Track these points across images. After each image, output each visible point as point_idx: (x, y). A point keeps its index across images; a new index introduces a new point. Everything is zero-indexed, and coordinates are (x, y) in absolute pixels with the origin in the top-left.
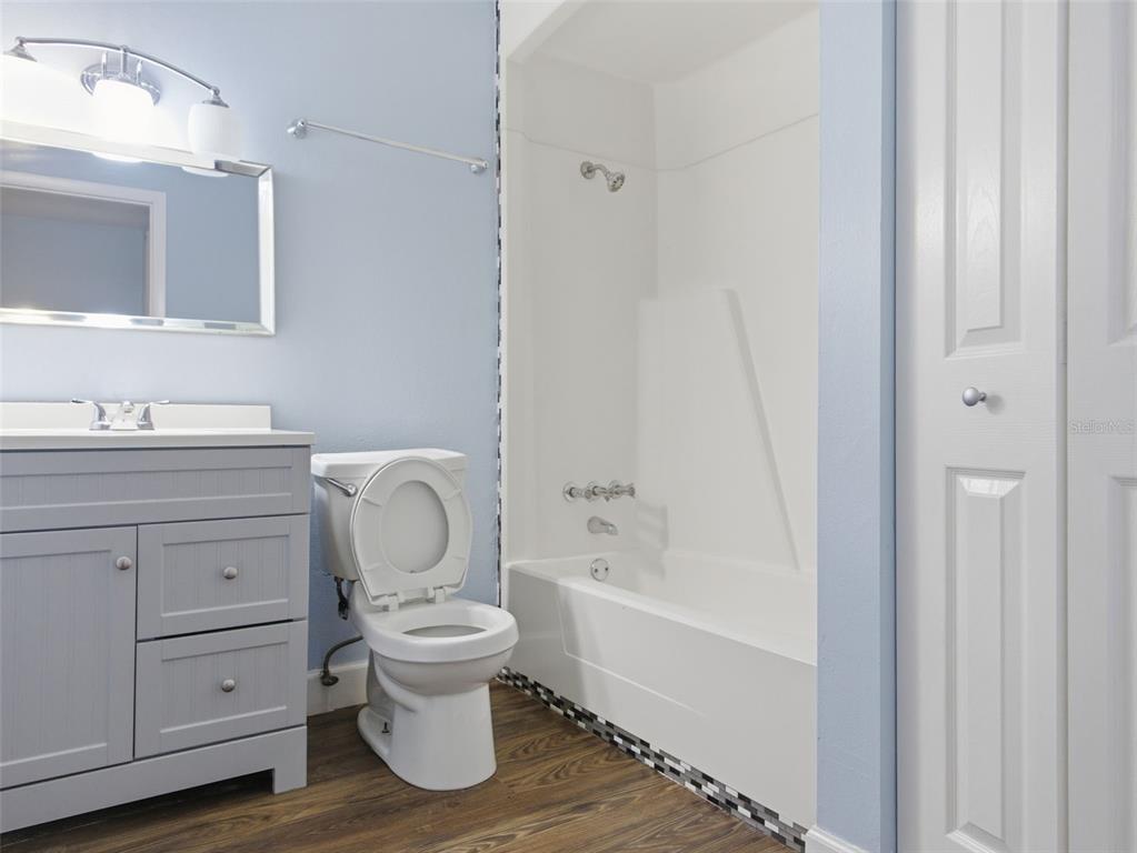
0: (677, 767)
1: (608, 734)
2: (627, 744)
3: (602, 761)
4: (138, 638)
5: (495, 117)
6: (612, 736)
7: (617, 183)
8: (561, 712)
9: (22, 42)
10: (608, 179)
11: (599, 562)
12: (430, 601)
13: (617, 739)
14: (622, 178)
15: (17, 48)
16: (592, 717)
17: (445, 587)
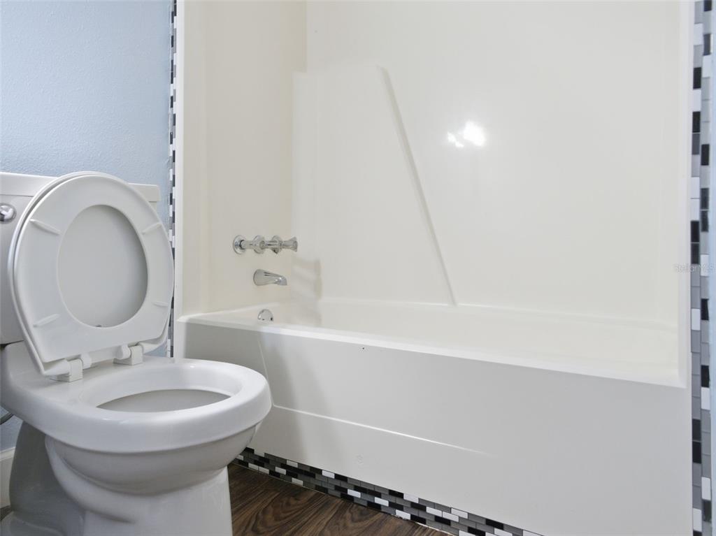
0: (446, 515)
1: (337, 488)
2: (368, 498)
3: (350, 525)
6: (346, 490)
8: (266, 471)
11: (264, 313)
12: (125, 363)
13: (351, 492)
16: (314, 472)
17: (142, 344)
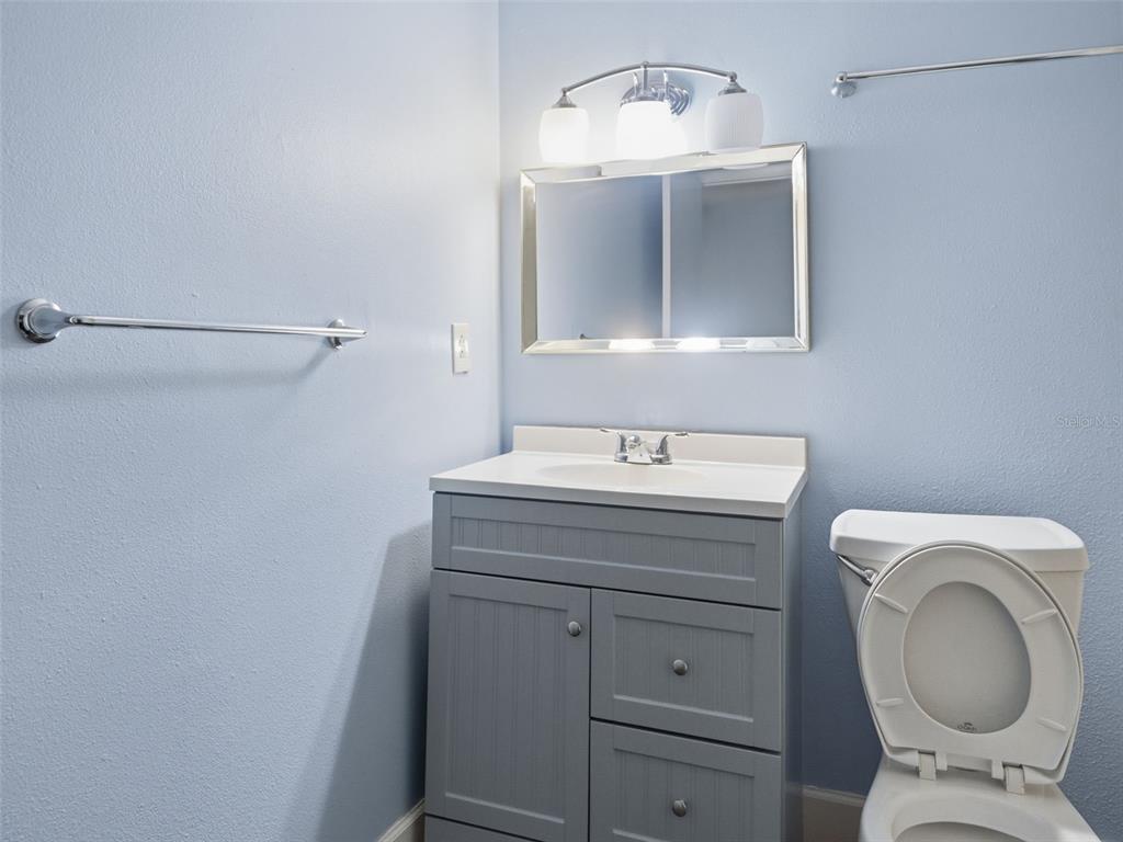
4: (592, 715)
12: (996, 783)
15: (561, 99)
17: (1025, 769)
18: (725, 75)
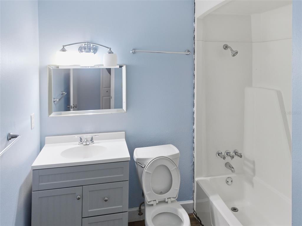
4: (83, 217)
5: (194, 36)
7: (235, 54)
9: (64, 47)
10: (232, 52)
11: (229, 178)
12: (166, 202)
14: (237, 53)
15: (62, 49)
17: (171, 198)
18: (108, 48)
